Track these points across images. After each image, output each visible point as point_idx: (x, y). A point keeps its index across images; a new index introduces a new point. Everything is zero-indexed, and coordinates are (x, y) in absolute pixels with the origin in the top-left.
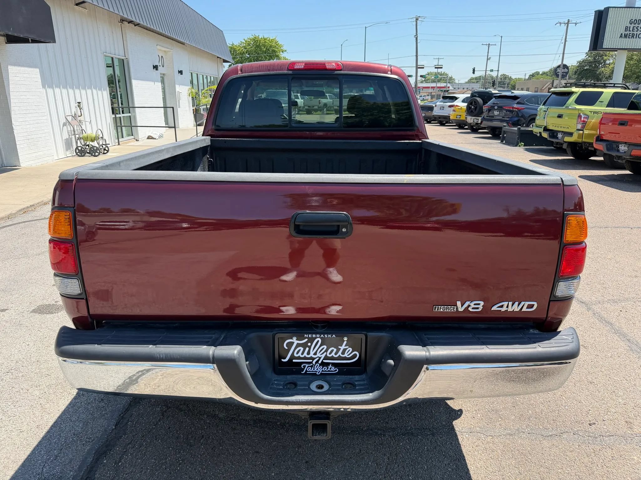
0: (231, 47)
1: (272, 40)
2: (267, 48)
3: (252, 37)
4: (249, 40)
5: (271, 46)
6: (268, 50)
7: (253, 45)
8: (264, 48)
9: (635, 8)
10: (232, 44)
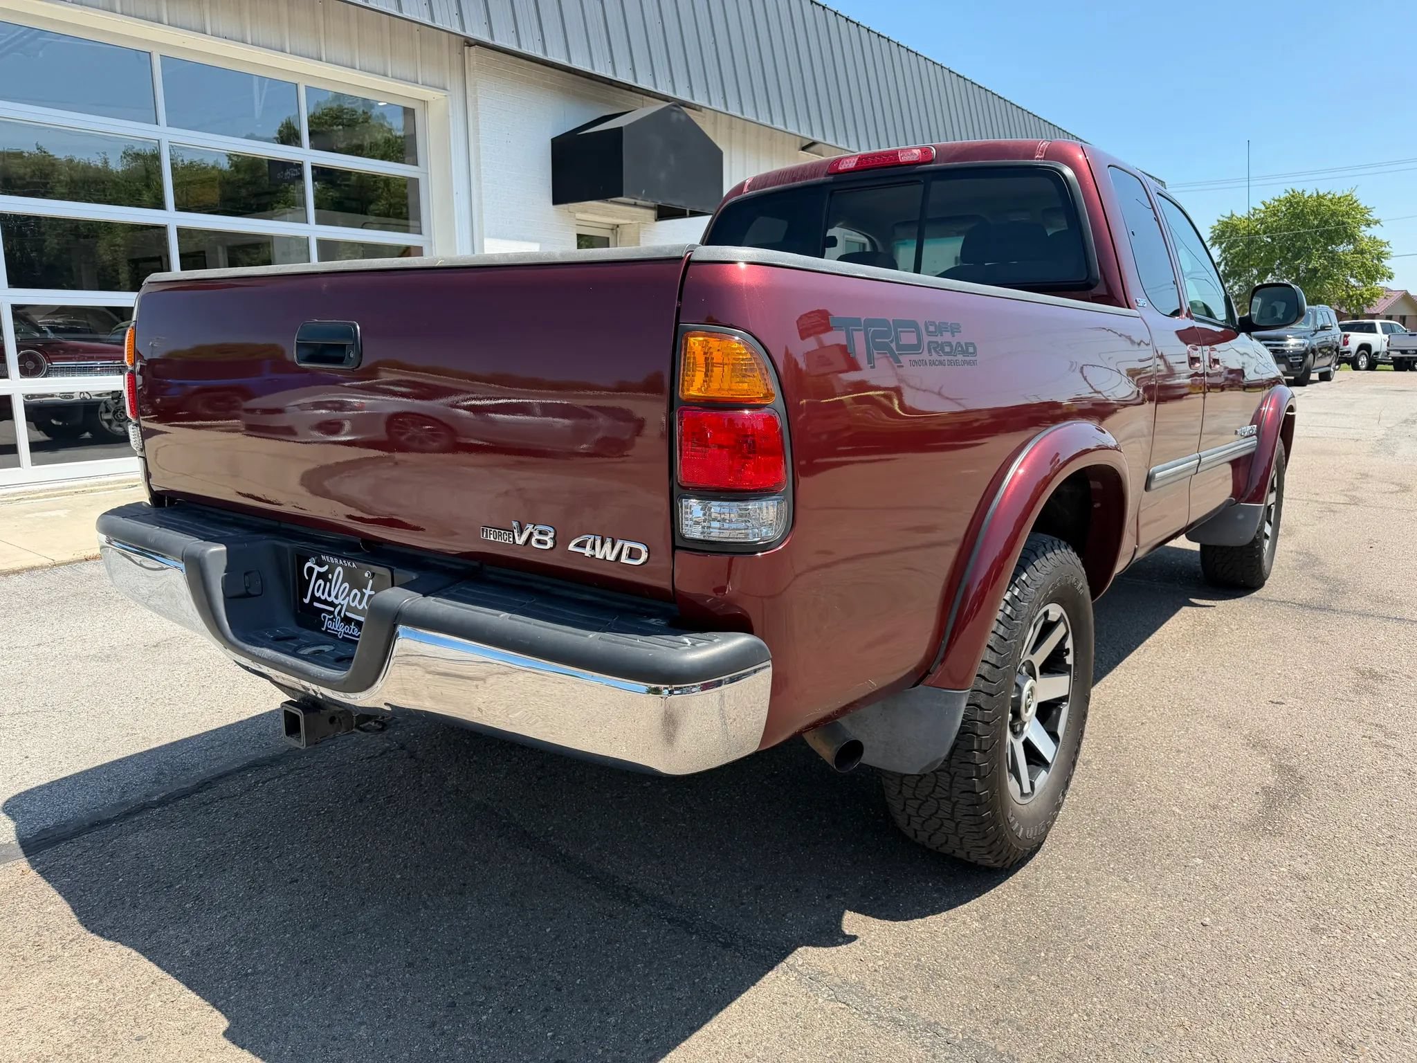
0: (1227, 223)
1: (1339, 199)
2: (1322, 218)
3: (1283, 196)
4: (1276, 203)
5: (1334, 214)
6: (1326, 222)
7: (1285, 215)
8: (1316, 218)
10: (1229, 215)
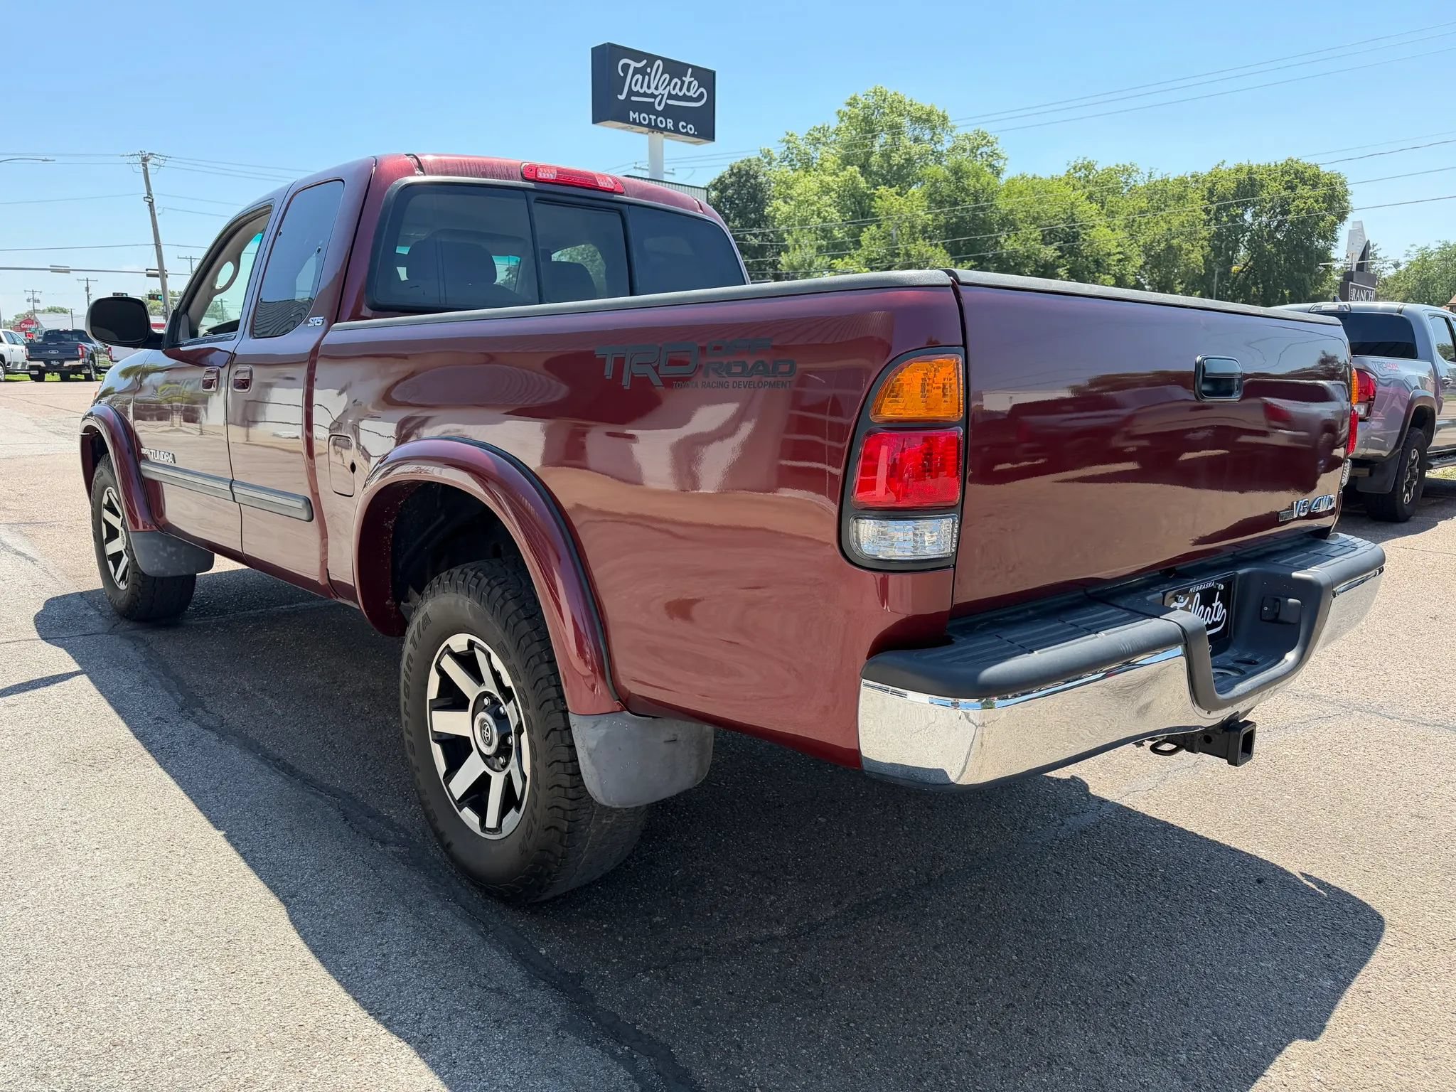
9: (662, 182)
